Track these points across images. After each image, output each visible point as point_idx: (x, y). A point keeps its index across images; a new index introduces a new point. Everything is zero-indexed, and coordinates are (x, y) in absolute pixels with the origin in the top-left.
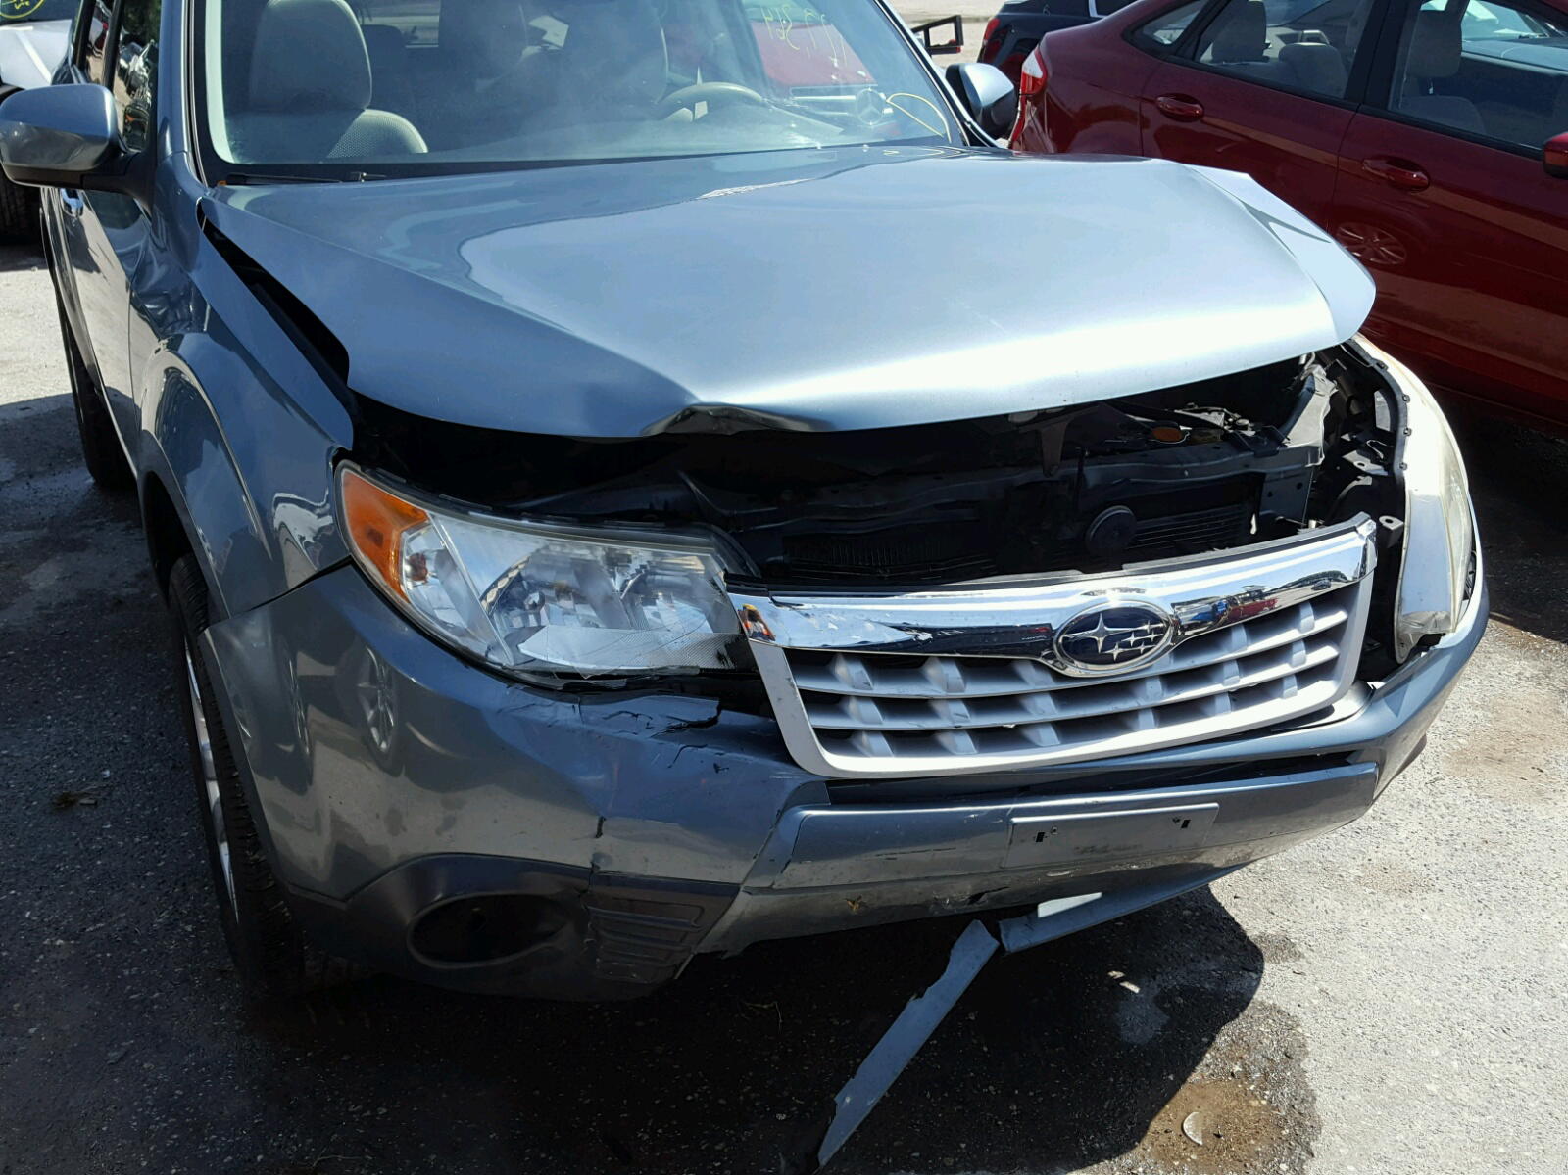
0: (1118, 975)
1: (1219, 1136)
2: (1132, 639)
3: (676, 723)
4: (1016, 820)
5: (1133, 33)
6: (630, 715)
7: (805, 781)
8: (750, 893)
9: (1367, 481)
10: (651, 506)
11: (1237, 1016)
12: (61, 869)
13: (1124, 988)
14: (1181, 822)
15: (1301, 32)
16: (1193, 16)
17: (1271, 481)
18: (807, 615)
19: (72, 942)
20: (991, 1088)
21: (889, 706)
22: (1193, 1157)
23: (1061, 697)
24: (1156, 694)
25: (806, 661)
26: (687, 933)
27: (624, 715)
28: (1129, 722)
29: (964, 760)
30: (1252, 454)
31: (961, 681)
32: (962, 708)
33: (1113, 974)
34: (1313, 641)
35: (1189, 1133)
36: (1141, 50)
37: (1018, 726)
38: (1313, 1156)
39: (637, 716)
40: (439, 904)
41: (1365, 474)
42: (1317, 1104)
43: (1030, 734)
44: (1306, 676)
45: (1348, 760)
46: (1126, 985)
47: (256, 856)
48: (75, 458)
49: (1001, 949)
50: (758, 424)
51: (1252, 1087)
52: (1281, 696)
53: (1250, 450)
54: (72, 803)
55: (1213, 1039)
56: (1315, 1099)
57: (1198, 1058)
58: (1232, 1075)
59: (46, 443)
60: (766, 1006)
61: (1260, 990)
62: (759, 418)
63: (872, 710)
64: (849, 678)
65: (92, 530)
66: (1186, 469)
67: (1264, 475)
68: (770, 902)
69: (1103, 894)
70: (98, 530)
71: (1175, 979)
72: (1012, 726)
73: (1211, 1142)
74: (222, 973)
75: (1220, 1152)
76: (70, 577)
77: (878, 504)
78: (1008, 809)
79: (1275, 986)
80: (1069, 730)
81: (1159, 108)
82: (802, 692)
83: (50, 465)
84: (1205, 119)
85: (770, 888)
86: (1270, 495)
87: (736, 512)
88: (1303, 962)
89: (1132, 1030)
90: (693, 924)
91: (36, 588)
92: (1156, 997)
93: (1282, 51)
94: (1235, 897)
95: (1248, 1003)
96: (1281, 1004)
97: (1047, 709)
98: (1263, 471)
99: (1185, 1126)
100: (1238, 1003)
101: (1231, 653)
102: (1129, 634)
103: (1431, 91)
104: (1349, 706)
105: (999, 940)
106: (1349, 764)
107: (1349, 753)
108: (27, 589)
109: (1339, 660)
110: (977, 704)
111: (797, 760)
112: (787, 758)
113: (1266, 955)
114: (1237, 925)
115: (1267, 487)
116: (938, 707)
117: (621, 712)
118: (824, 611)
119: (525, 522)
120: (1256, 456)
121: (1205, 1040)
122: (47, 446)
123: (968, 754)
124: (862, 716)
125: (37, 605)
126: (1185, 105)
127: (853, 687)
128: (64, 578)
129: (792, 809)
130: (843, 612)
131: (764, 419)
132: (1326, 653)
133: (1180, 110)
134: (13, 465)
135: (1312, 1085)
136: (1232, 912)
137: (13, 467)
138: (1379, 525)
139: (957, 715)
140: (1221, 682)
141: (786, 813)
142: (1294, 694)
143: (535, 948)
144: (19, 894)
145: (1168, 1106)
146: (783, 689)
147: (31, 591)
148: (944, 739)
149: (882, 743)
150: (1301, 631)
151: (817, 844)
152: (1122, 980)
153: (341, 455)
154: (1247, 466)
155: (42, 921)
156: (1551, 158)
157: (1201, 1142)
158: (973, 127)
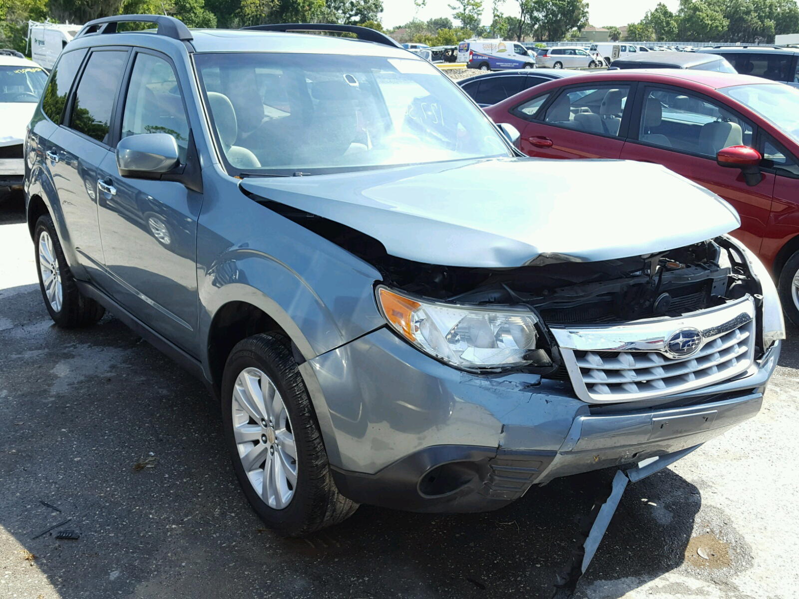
0: (646, 500)
1: (713, 555)
2: (691, 343)
3: (527, 385)
4: (654, 419)
5: (513, 110)
6: (508, 382)
7: (581, 405)
8: (561, 454)
9: (740, 282)
10: (489, 300)
11: (699, 511)
12: (155, 496)
13: (650, 505)
14: (705, 419)
15: (580, 108)
16: (543, 101)
17: (715, 281)
18: (580, 336)
19: (180, 526)
20: (617, 547)
21: (609, 373)
22: (708, 564)
23: (665, 368)
24: (695, 366)
25: (581, 355)
26: (533, 474)
27: (505, 382)
28: (686, 378)
29: (633, 395)
30: (709, 271)
31: (634, 362)
32: (633, 373)
33: (643, 500)
34: (740, 344)
35: (702, 555)
36: (518, 117)
37: (648, 381)
38: (753, 558)
39: (511, 382)
40: (429, 470)
41: (739, 279)
42: (745, 540)
43: (654, 384)
44: (739, 358)
45: (753, 392)
46: (650, 503)
47: (317, 463)
48: (41, 316)
49: (629, 481)
50: (562, 260)
51: (718, 536)
52: (732, 366)
53: (709, 269)
54: (143, 468)
55: (694, 520)
56: (744, 538)
57: (692, 528)
58: (708, 532)
59: (21, 310)
60: (510, 523)
61: (702, 500)
62: (564, 257)
63: (603, 374)
64: (594, 362)
65: (72, 348)
66: (690, 277)
67: (713, 279)
68: (569, 458)
69: (659, 457)
70: (75, 348)
71: (669, 500)
72: (645, 382)
73: (711, 557)
74: (260, 531)
75: (717, 561)
76: (75, 370)
77: (581, 294)
78: (651, 415)
79: (707, 498)
80: (668, 381)
81: (531, 143)
82: (581, 368)
83: (30, 320)
84: (553, 146)
85: (571, 451)
86: (715, 287)
87: (528, 300)
88: (713, 488)
89: (661, 520)
90: (537, 470)
91: (61, 376)
92: (664, 507)
93: (575, 117)
94: (675, 467)
95: (700, 506)
96: (713, 504)
97: (661, 373)
98: (712, 278)
99: (699, 552)
100: (697, 506)
101: (718, 348)
102: (689, 341)
103: (649, 132)
104: (753, 370)
105: (629, 478)
106: (754, 393)
107: (753, 389)
108: (56, 377)
109: (749, 352)
110: (639, 372)
111: (578, 396)
112: (575, 397)
113: (698, 487)
114: (681, 477)
115: (714, 284)
116: (623, 373)
117: (504, 381)
118: (586, 335)
119: (458, 305)
120: (711, 271)
121: (691, 520)
122: (22, 312)
123: (636, 392)
124: (599, 378)
125: (67, 384)
126: (543, 141)
127: (597, 365)
128: (73, 371)
129: (578, 417)
130: (593, 335)
131: (566, 258)
132: (744, 349)
133: (540, 143)
134: (11, 321)
135: (740, 533)
136: (677, 473)
137: (11, 322)
138: (755, 298)
139: (631, 377)
140: (715, 360)
141: (576, 419)
142: (735, 365)
143: (462, 488)
144: (141, 508)
145: (688, 547)
146: (573, 367)
147: (59, 377)
148: (626, 387)
149: (606, 389)
150: (738, 339)
151: (588, 431)
152: (647, 502)
153: (376, 283)
154: (708, 276)
155: (160, 519)
156: (721, 159)
157: (708, 558)
158: (515, 150)
